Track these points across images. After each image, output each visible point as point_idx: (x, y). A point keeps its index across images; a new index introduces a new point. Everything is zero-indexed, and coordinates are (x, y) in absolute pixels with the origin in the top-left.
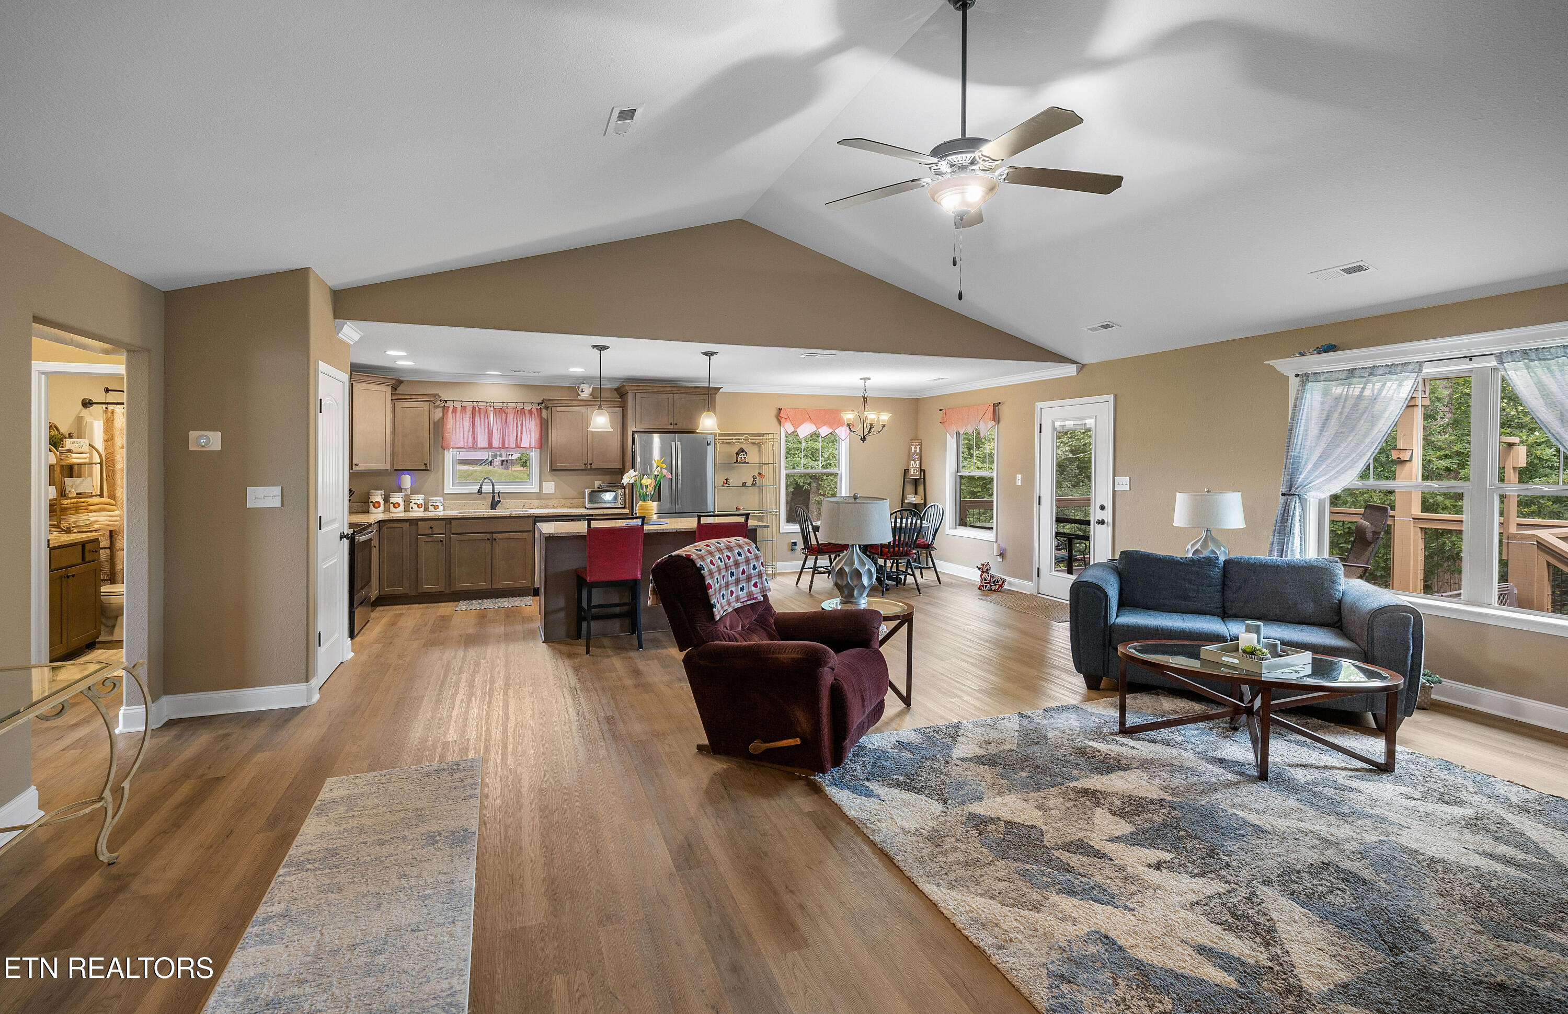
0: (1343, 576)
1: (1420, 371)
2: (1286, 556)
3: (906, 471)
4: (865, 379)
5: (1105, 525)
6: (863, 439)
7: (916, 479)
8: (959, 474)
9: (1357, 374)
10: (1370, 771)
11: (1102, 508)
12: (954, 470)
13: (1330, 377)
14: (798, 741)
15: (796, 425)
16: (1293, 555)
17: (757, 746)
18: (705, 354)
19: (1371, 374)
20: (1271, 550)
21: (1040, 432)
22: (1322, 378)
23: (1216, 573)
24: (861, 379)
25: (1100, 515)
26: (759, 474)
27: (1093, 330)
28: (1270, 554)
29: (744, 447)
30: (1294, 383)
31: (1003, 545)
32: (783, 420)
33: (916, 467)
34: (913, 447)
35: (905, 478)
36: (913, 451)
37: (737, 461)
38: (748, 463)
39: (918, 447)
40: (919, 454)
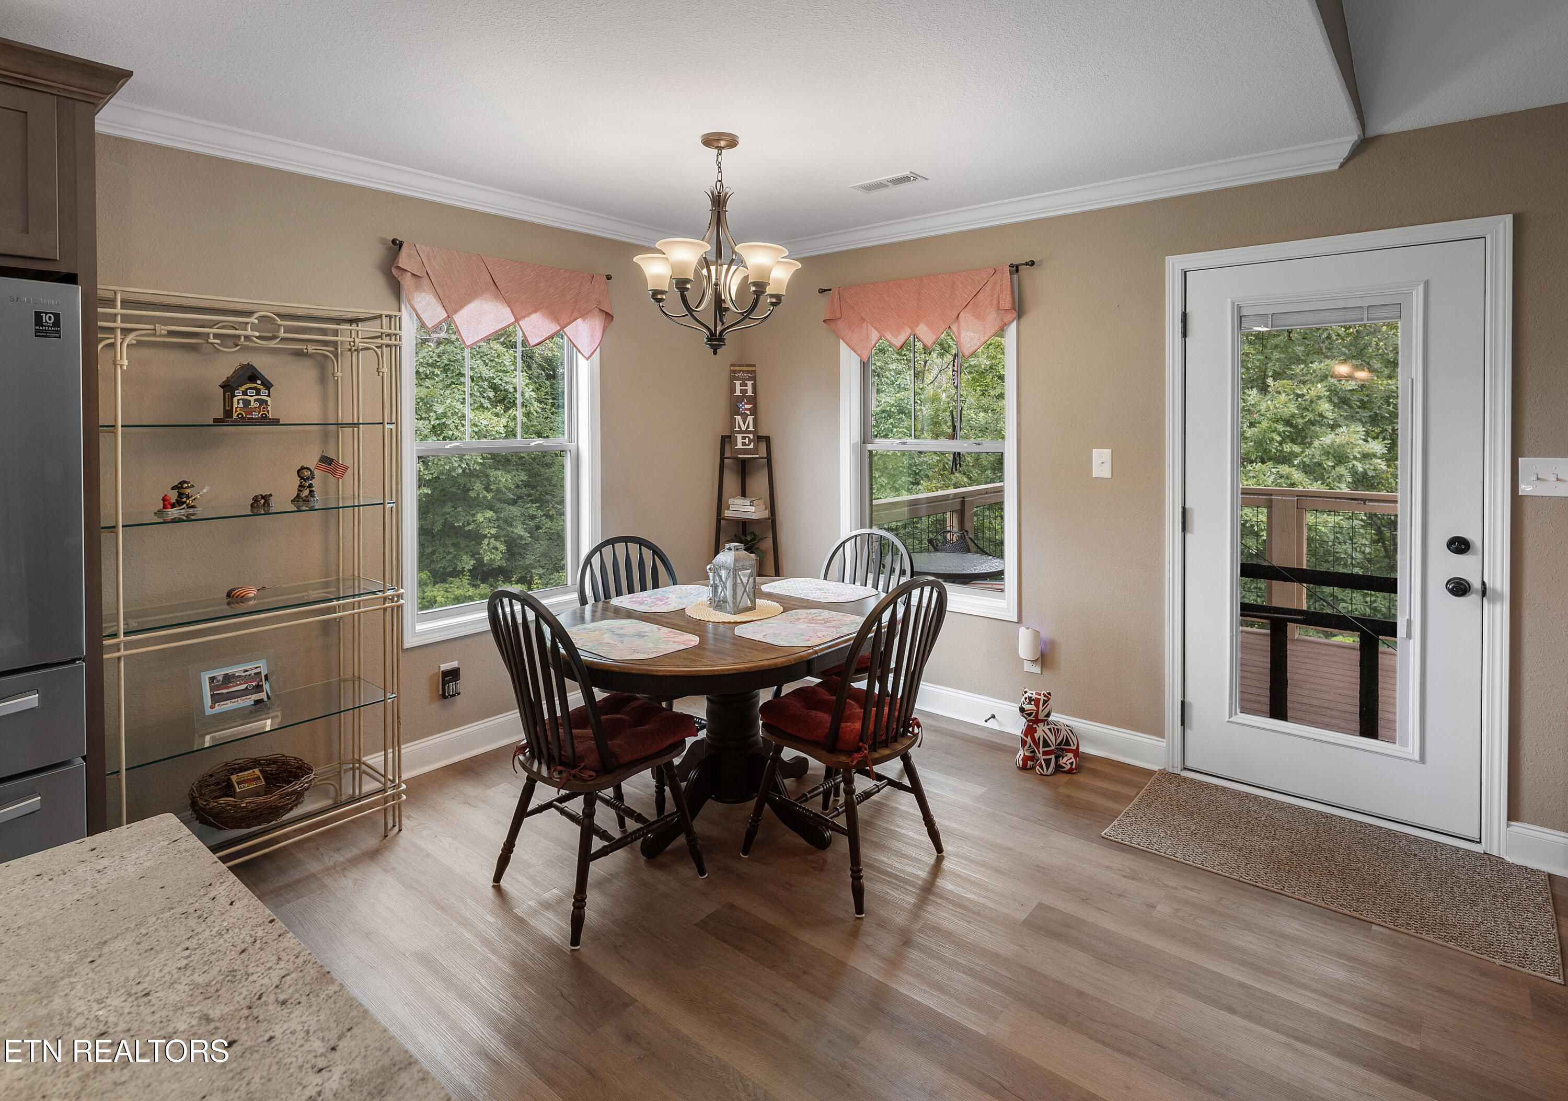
3: (726, 440)
5: (1474, 596)
6: (717, 341)
7: (744, 461)
8: (870, 449)
11: (1459, 546)
12: (857, 438)
15: (452, 305)
21: (1185, 334)
25: (1453, 567)
26: (326, 461)
29: (261, 363)
31: (1046, 634)
32: (407, 281)
33: (746, 432)
34: (738, 383)
35: (722, 458)
36: (738, 393)
37: (227, 417)
38: (276, 422)
39: (750, 383)
40: (753, 400)
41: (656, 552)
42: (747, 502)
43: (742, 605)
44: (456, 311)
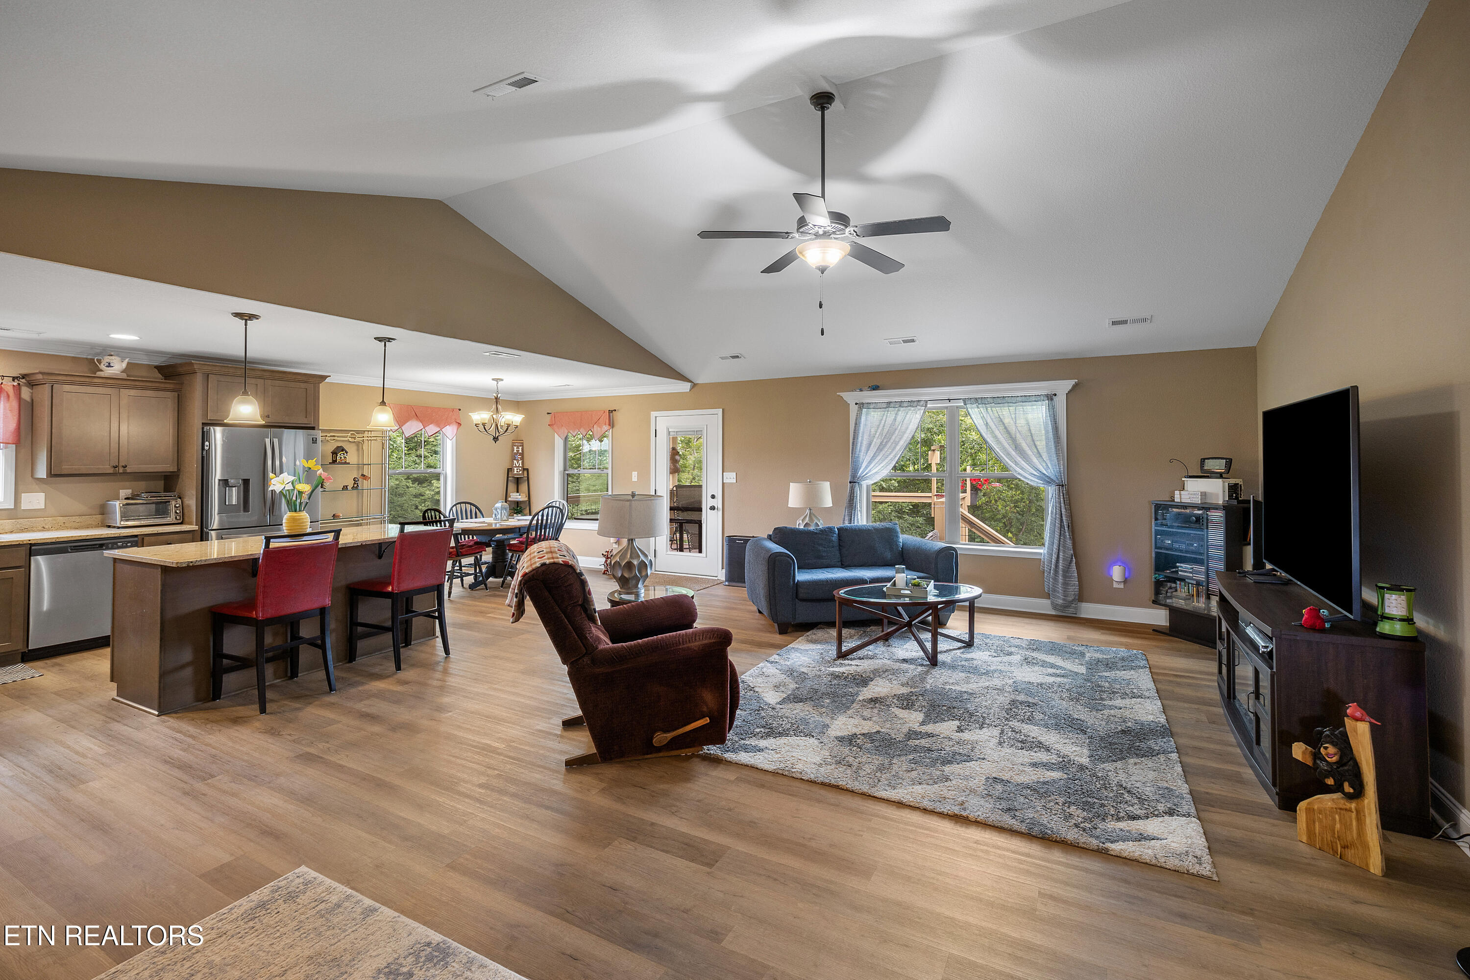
0: (900, 533)
1: (926, 406)
2: (854, 523)
3: (510, 470)
4: (497, 380)
5: (716, 510)
6: (496, 439)
7: (518, 478)
8: (567, 472)
9: (892, 405)
10: (964, 647)
11: (713, 497)
12: (562, 469)
13: (876, 406)
14: (707, 720)
15: (401, 423)
16: (858, 522)
17: (661, 738)
18: (379, 339)
19: (900, 406)
20: (844, 520)
21: (655, 437)
22: (872, 406)
23: (835, 537)
24: (493, 379)
25: (711, 502)
26: (361, 475)
27: (722, 358)
28: (844, 523)
29: (343, 445)
30: (853, 409)
33: (518, 467)
34: (515, 447)
35: (508, 477)
36: (515, 451)
37: (334, 462)
38: (349, 463)
39: (520, 448)
40: (522, 454)
41: (477, 507)
42: (518, 494)
43: (504, 519)
44: (403, 426)
